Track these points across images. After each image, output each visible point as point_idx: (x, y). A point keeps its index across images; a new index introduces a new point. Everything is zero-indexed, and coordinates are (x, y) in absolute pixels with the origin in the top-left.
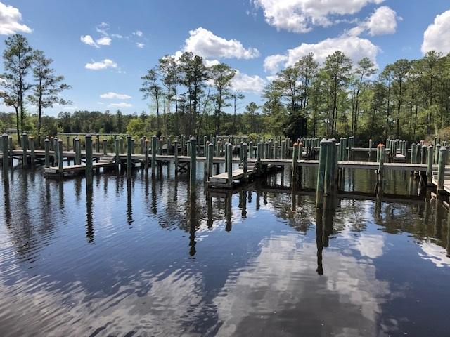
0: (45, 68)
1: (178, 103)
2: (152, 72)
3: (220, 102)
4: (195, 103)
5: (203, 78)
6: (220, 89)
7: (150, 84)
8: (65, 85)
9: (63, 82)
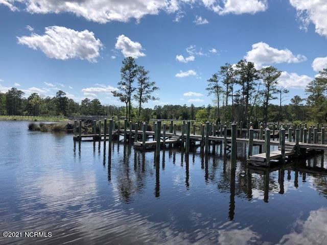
0: (144, 77)
1: (234, 98)
2: (215, 76)
3: (268, 96)
4: (248, 97)
5: (254, 78)
6: (268, 86)
7: (213, 84)
8: (156, 88)
9: (155, 86)
